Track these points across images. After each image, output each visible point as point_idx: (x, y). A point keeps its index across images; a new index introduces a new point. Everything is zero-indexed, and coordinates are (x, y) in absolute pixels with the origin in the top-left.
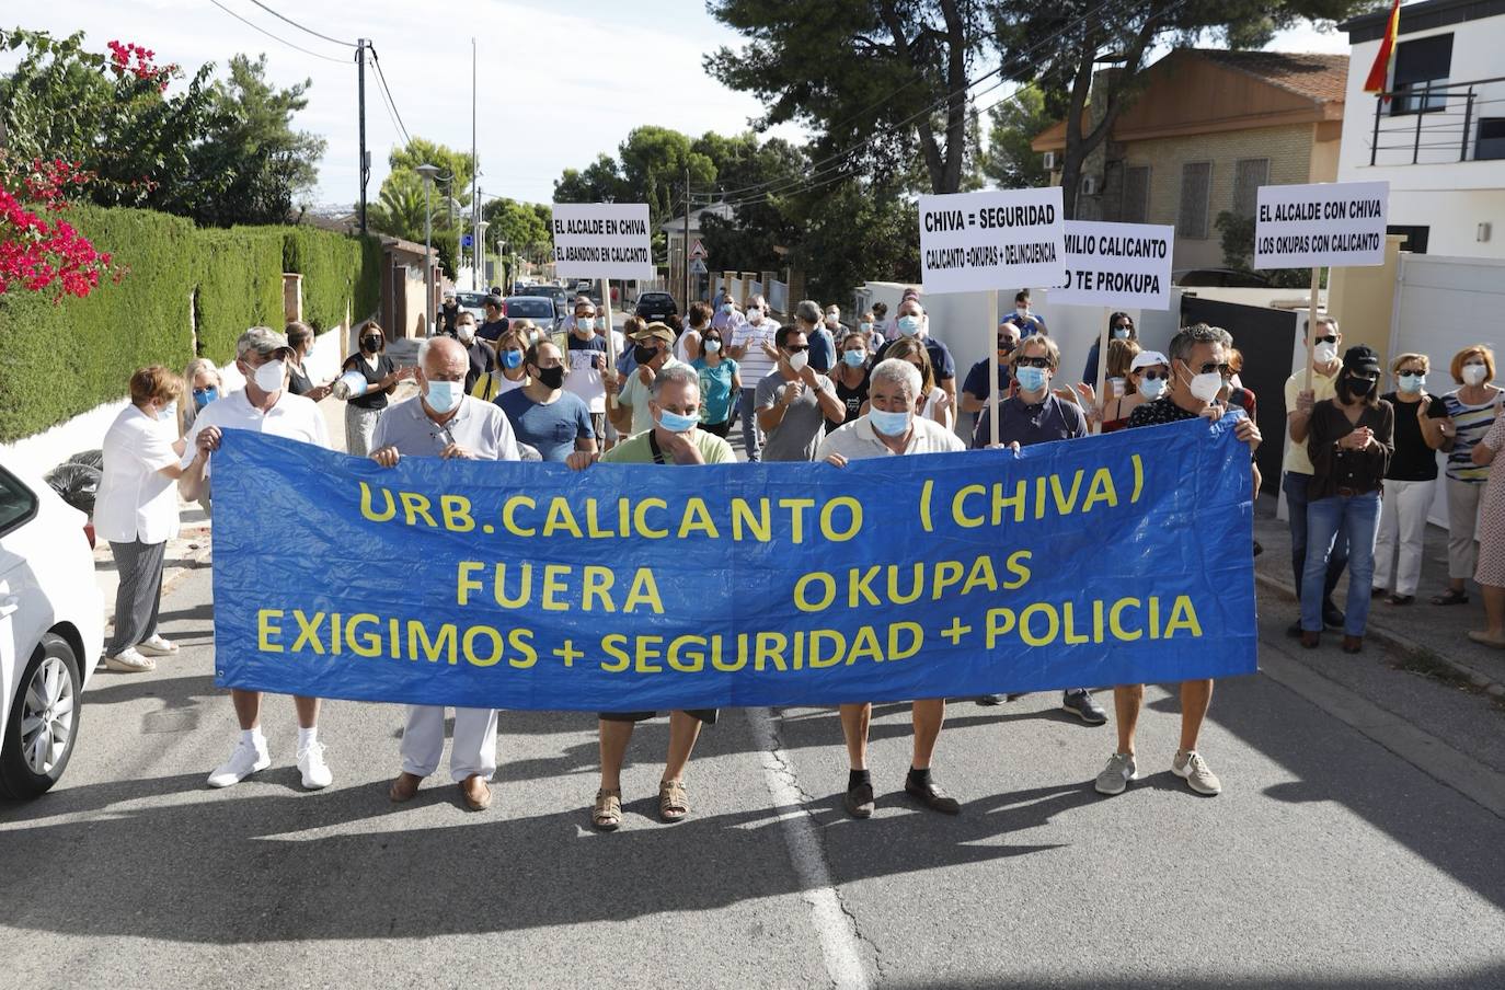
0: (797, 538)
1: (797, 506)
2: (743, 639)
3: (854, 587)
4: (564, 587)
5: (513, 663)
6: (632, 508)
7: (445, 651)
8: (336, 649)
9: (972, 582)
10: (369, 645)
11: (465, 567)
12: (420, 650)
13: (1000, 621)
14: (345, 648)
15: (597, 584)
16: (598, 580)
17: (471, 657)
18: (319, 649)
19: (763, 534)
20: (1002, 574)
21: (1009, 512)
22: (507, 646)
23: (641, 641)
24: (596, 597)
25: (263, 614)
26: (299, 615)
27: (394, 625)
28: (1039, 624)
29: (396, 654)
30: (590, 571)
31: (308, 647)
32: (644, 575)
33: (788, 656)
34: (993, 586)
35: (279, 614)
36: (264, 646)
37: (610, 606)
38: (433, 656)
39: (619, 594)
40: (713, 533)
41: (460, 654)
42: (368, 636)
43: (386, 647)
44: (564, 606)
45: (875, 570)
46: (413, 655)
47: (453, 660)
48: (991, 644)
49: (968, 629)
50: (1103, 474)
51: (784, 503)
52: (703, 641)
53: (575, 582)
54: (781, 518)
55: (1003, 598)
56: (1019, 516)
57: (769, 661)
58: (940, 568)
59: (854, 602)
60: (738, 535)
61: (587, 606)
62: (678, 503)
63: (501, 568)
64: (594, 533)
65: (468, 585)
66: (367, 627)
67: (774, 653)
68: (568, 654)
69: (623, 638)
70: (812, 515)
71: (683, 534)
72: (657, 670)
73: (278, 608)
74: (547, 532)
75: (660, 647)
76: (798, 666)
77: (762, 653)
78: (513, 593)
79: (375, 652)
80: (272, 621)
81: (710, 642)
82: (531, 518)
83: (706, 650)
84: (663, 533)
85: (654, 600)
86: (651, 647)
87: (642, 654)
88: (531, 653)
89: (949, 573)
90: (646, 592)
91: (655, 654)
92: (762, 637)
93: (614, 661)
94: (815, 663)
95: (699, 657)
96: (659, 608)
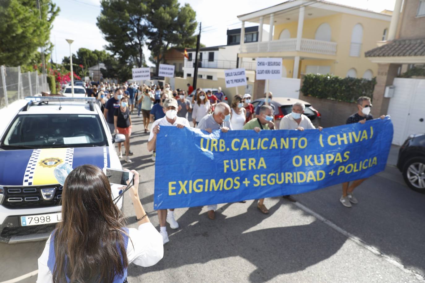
0: (294, 147)
1: (294, 139)
2: (282, 174)
3: (306, 160)
4: (245, 164)
5: (235, 188)
6: (261, 141)
7: (219, 187)
8: (190, 191)
9: (336, 160)
10: (199, 189)
11: (226, 162)
12: (213, 188)
13: (341, 169)
14: (193, 190)
15: (252, 162)
17: (226, 188)
18: (186, 192)
19: (287, 147)
21: (343, 141)
22: (234, 183)
23: (262, 176)
24: (252, 166)
25: (170, 184)
26: (180, 182)
27: (207, 181)
29: (206, 190)
30: (250, 160)
31: (183, 192)
32: (262, 159)
33: (293, 179)
34: (341, 161)
35: (175, 183)
36: (170, 193)
37: (255, 168)
38: (216, 189)
39: (257, 164)
40: (277, 147)
41: (223, 187)
42: (199, 186)
43: (204, 188)
44: (245, 169)
45: (311, 156)
46: (211, 190)
47: (221, 189)
48: (338, 174)
49: (334, 172)
51: (291, 139)
52: (274, 175)
53: (247, 162)
54: (291, 142)
55: (343, 164)
56: (346, 143)
57: (289, 180)
58: (327, 156)
59: (307, 165)
60: (282, 147)
61: (250, 168)
62: (270, 140)
63: (232, 161)
64: (252, 148)
65: (226, 167)
66: (199, 183)
67: (290, 178)
68: (246, 182)
69: (258, 176)
70: (297, 142)
71: (271, 148)
72: (265, 184)
73: (174, 181)
74: (241, 149)
75: (266, 178)
76: (295, 182)
77: (287, 178)
78: (235, 167)
79: (201, 190)
80: (173, 185)
81: (276, 175)
82: (238, 145)
83: (275, 178)
84: (266, 148)
85: (264, 165)
86: (264, 178)
87: (262, 180)
88: (238, 183)
89: (330, 157)
90: (262, 163)
91: (265, 180)
92: (287, 174)
93: (256, 183)
94: (299, 181)
95: (274, 180)
96: (265, 167)
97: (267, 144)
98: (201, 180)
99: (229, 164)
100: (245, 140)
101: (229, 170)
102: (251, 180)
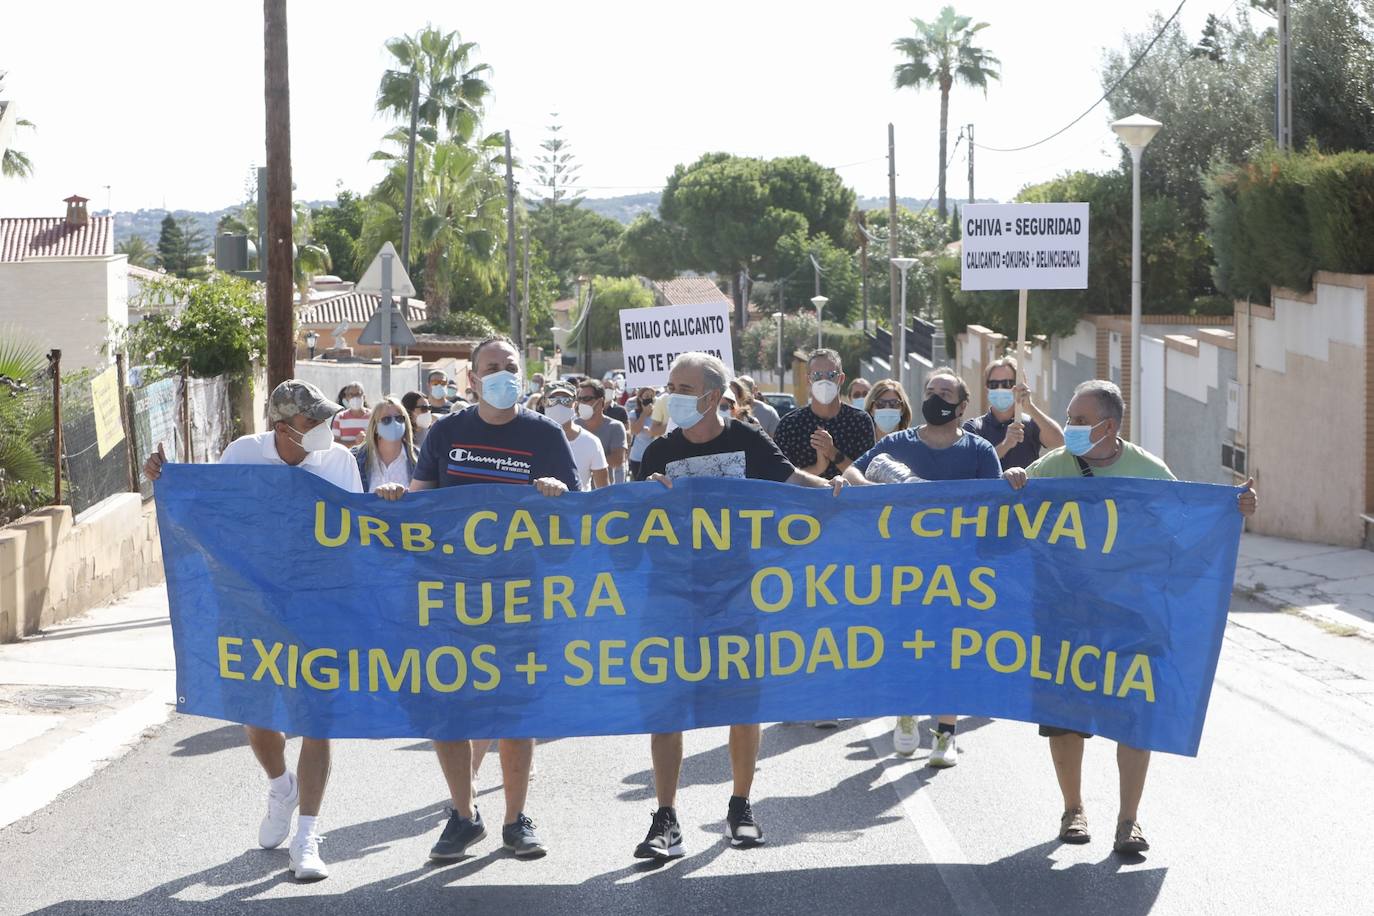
0: (756, 544)
1: (757, 516)
2: (704, 642)
3: (811, 585)
4: (524, 600)
5: (477, 685)
6: (595, 521)
7: (408, 680)
8: (292, 680)
9: (932, 592)
10: (325, 679)
11: (424, 587)
12: (381, 680)
14: (301, 680)
15: (557, 591)
16: (558, 589)
17: (435, 685)
18: (277, 679)
19: (722, 543)
20: (965, 588)
21: (969, 528)
22: (471, 667)
23: (605, 646)
24: (557, 605)
25: (224, 642)
26: (258, 644)
27: (354, 655)
28: (1006, 652)
29: (354, 686)
31: (267, 677)
32: (604, 579)
33: (750, 661)
34: (957, 601)
35: (239, 641)
36: (224, 673)
37: (570, 611)
38: (394, 685)
40: (673, 540)
41: (423, 681)
42: (325, 670)
43: (344, 679)
45: (831, 569)
46: (374, 686)
47: (414, 687)
48: (956, 664)
49: (931, 644)
50: (1072, 509)
51: (744, 514)
52: (664, 643)
53: (533, 592)
55: (966, 617)
56: (981, 533)
57: (732, 667)
58: (899, 572)
59: (811, 602)
60: (697, 545)
61: (548, 614)
62: (640, 516)
63: (461, 588)
64: (556, 541)
65: (426, 606)
66: (324, 662)
67: (738, 659)
68: (531, 668)
69: (586, 645)
70: (770, 526)
71: (642, 541)
72: (621, 681)
73: (237, 635)
74: (508, 546)
75: (625, 654)
76: (760, 673)
77: (725, 658)
78: (475, 610)
79: (333, 685)
80: (232, 649)
81: (672, 644)
82: (492, 534)
83: (668, 654)
84: (624, 540)
85: (616, 603)
86: (613, 653)
87: (606, 661)
88: (494, 672)
89: (907, 578)
90: (607, 594)
91: (619, 662)
92: (724, 641)
93: (578, 673)
94: (777, 670)
95: (662, 663)
96: (620, 610)
97: (625, 528)
98: (332, 652)
99: (444, 595)
100: (522, 516)
101: (443, 616)
102: (553, 658)
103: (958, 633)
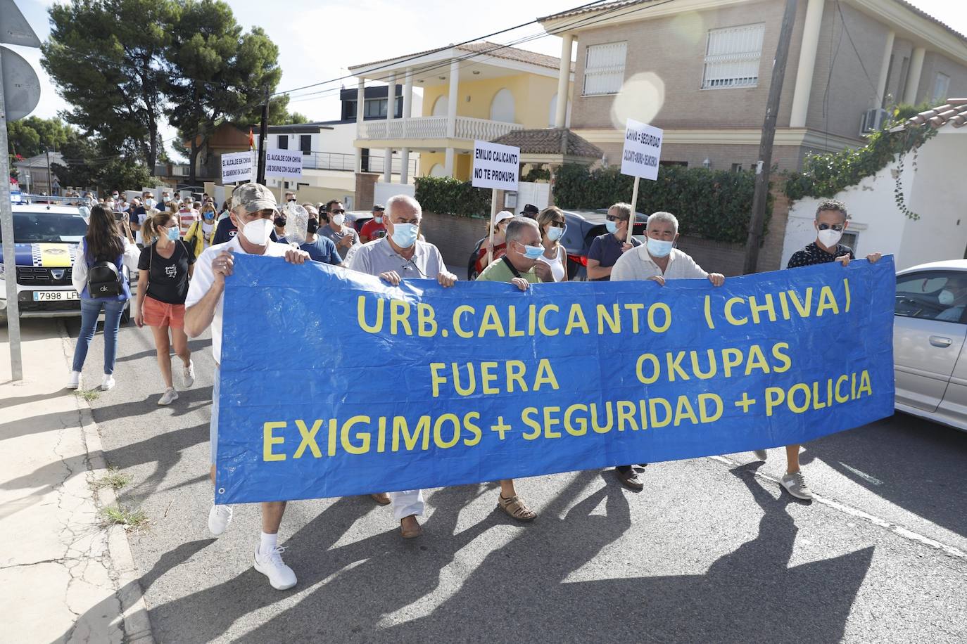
0: (636, 330)
1: (635, 308)
2: (609, 405)
3: (670, 366)
4: (494, 377)
5: (467, 442)
6: (538, 312)
7: (420, 440)
8: (332, 451)
9: (750, 366)
10: (359, 443)
11: (434, 367)
12: (402, 441)
13: (775, 396)
14: (339, 448)
15: (515, 372)
16: (516, 370)
17: (439, 443)
18: (317, 453)
19: (616, 328)
20: (772, 361)
21: (764, 314)
22: (463, 429)
23: (547, 411)
24: (515, 382)
25: (268, 427)
26: (300, 424)
27: (382, 421)
28: (799, 398)
29: (381, 448)
30: (510, 364)
31: (308, 452)
32: (545, 364)
33: (637, 417)
34: (767, 370)
35: (283, 424)
36: (268, 456)
37: (525, 388)
38: (410, 445)
39: (529, 378)
40: (586, 331)
41: (431, 440)
42: (359, 436)
43: (374, 443)
44: (496, 391)
45: (682, 354)
46: (395, 447)
47: (425, 446)
48: (769, 413)
49: (753, 401)
50: (826, 291)
51: (627, 306)
52: (584, 408)
53: (500, 372)
54: (626, 316)
55: (774, 379)
56: (773, 318)
57: (626, 422)
58: (726, 353)
59: (672, 378)
60: (601, 331)
61: (510, 388)
62: (565, 310)
63: (454, 366)
64: (513, 333)
65: (437, 381)
66: (359, 427)
67: (629, 416)
68: (501, 428)
69: (535, 411)
70: (643, 314)
71: (568, 331)
72: (558, 435)
73: (282, 419)
74: (481, 334)
75: (560, 416)
76: (645, 426)
77: (622, 417)
78: (465, 384)
79: (365, 448)
80: (276, 433)
81: (589, 408)
82: (471, 323)
83: (587, 415)
84: (556, 332)
85: (552, 380)
86: (553, 416)
87: (548, 422)
88: (477, 431)
89: (732, 357)
90: (546, 375)
91: (556, 421)
92: (620, 404)
93: (531, 431)
94: (655, 424)
95: (583, 422)
96: (555, 386)
97: (557, 320)
98: (367, 419)
99: (446, 373)
100: (491, 310)
101: (447, 389)
102: (515, 420)
103: (769, 391)
